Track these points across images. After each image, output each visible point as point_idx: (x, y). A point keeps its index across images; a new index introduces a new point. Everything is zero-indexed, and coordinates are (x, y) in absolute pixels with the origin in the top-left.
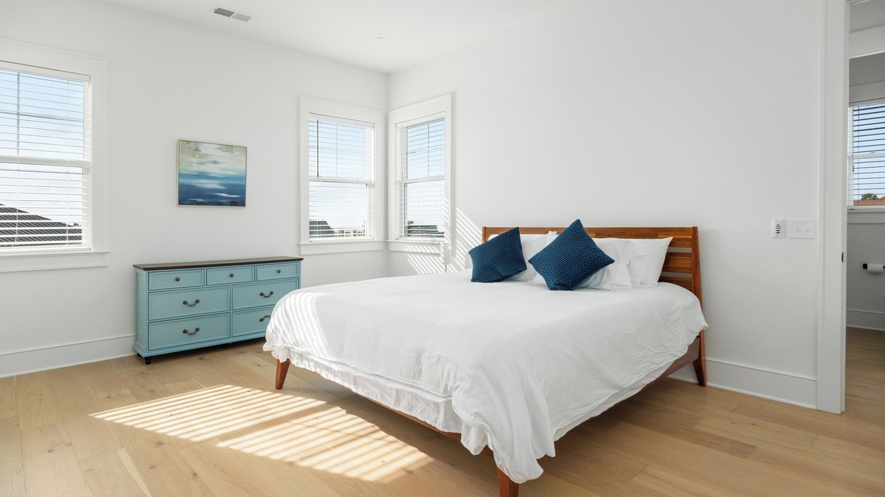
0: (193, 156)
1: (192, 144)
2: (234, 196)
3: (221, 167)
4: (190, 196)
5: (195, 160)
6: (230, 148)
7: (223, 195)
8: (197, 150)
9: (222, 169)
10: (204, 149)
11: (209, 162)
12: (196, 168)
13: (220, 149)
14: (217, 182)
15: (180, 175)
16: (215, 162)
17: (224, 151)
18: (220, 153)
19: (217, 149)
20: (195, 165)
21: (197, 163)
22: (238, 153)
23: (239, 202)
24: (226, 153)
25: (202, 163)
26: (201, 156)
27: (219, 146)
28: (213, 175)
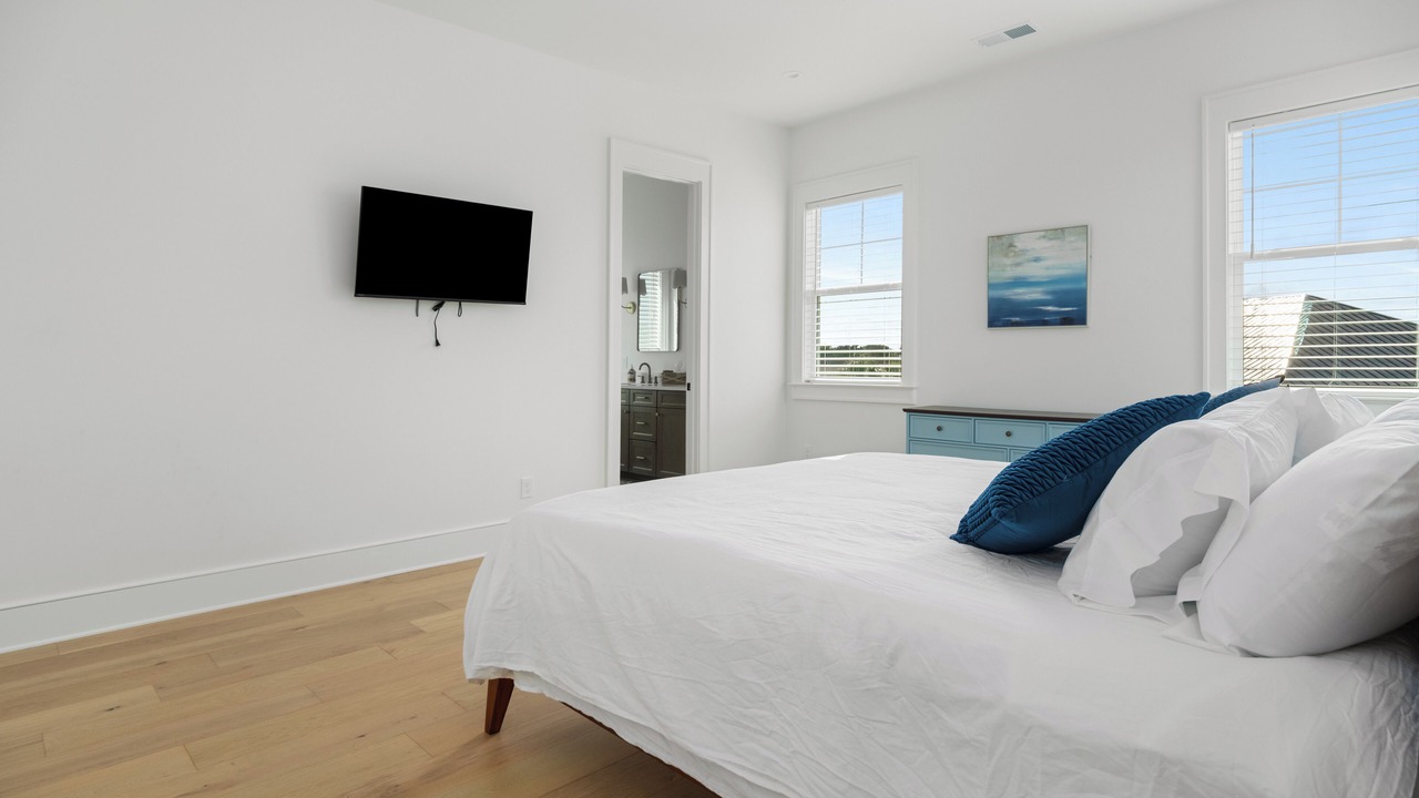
0: (1006, 255)
1: (1004, 240)
2: (1068, 309)
3: (1047, 264)
4: (1004, 314)
5: (1008, 261)
6: (1058, 233)
7: (1050, 308)
8: (1011, 245)
9: (1047, 268)
10: (1020, 244)
11: (1029, 261)
12: (1011, 273)
13: (1044, 237)
14: (1040, 289)
15: (991, 286)
16: (1037, 260)
17: (1050, 239)
18: (1045, 243)
19: (1040, 238)
20: (1009, 269)
21: (1011, 265)
22: (1072, 239)
23: (1076, 318)
24: (1054, 242)
25: (1018, 264)
26: (1017, 254)
27: (1042, 233)
28: (1034, 280)
